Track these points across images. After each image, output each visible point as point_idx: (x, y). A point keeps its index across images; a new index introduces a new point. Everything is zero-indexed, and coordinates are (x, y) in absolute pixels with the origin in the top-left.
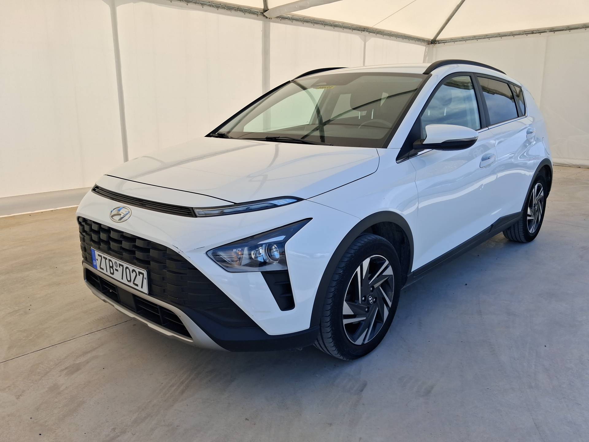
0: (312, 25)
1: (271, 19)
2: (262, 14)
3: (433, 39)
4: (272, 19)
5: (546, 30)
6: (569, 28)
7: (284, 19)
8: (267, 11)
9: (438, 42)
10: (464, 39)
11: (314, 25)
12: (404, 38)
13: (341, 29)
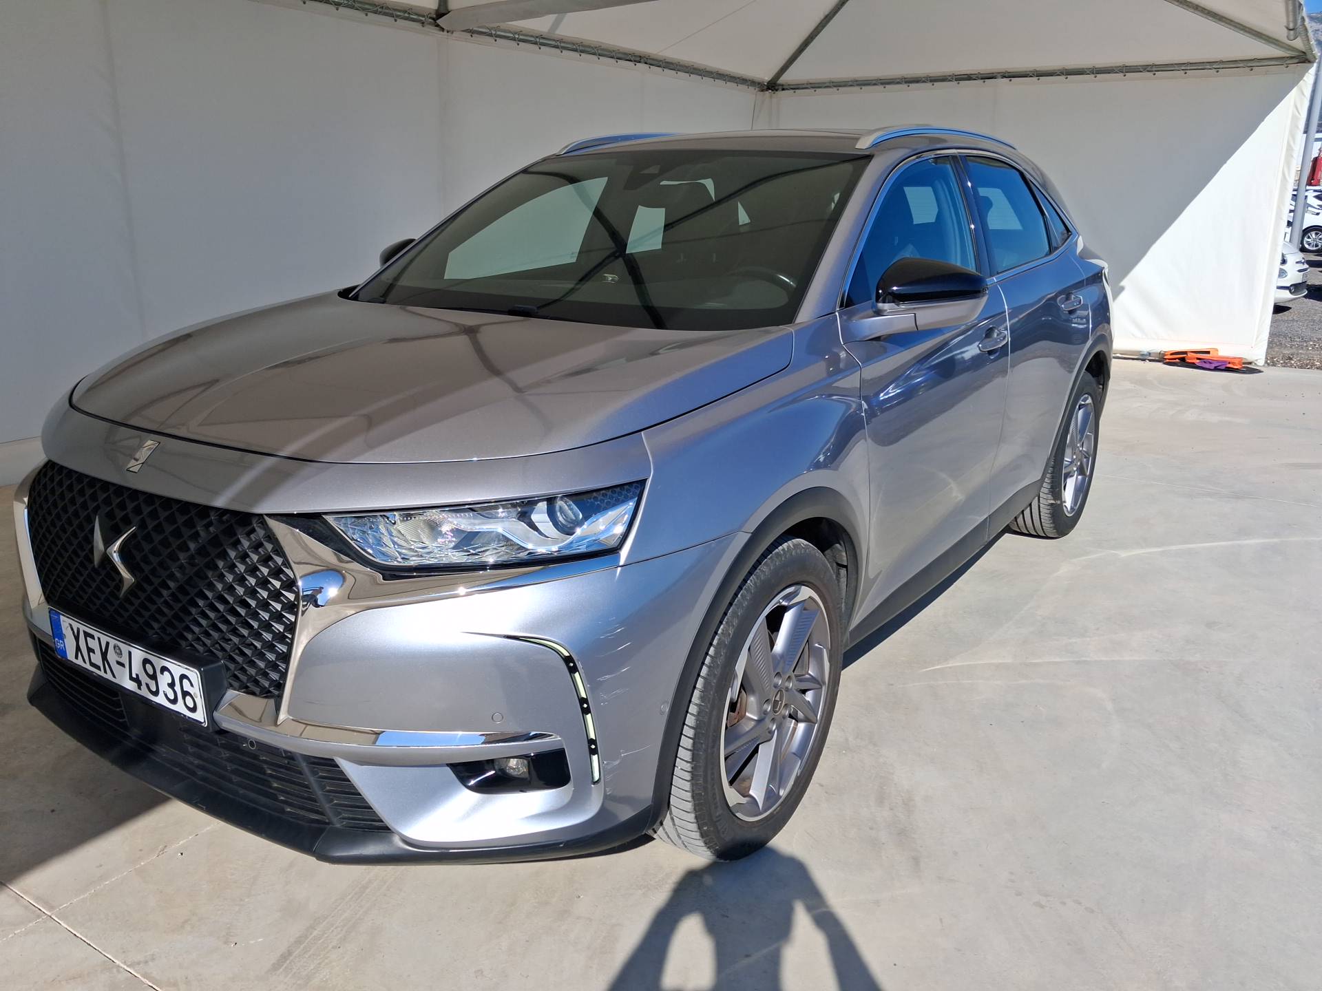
0: (535, 47)
1: (452, 33)
2: (432, 21)
3: (771, 80)
4: (454, 34)
5: (994, 75)
6: (1040, 74)
7: (477, 34)
8: (443, 15)
9: (780, 87)
10: (835, 84)
11: (540, 48)
12: (718, 79)
13: (595, 58)
